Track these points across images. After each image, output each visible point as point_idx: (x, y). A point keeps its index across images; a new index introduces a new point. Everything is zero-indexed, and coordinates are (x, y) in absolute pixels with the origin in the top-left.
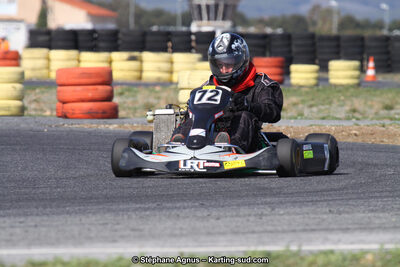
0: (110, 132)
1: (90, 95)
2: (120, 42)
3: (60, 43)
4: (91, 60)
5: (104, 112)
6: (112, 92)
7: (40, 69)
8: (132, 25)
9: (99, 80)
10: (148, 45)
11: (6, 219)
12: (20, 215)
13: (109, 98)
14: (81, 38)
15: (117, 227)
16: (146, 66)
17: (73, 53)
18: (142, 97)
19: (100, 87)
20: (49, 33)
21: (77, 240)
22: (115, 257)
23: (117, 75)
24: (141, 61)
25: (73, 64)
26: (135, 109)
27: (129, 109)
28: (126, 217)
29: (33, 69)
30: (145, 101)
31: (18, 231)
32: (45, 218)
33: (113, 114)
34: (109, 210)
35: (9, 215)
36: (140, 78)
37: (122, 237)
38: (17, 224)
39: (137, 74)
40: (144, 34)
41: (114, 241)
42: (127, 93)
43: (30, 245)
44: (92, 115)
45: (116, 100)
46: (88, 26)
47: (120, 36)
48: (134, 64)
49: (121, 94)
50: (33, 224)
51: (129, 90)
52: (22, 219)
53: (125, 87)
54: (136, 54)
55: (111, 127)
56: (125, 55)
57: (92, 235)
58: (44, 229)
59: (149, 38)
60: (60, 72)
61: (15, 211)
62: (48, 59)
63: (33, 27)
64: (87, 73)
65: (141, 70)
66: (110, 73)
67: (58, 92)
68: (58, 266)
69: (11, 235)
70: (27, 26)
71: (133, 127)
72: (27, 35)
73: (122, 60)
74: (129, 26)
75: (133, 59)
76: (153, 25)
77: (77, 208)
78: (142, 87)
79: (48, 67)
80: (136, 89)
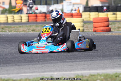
0: (109, 36)
1: (103, 25)
2: (110, 9)
3: (93, 10)
4: (102, 15)
5: (106, 30)
6: (109, 24)
7: (88, 18)
8: (113, 4)
9: (105, 21)
10: (118, 10)
11: (82, 62)
12: (86, 61)
13: (108, 26)
14: (99, 9)
15: (114, 64)
16: (118, 16)
17: (97, 13)
18: (117, 25)
19: (105, 23)
20: (89, 7)
21: (103, 68)
22: (115, 73)
23: (110, 19)
24: (116, 15)
25: (97, 16)
26: (115, 29)
27: (113, 28)
28: (116, 61)
29: (86, 18)
30: (118, 26)
31: (86, 66)
32: (93, 62)
33: (109, 30)
34: (111, 59)
35: (83, 61)
36: (116, 19)
37: (116, 67)
38: (85, 64)
39: (115, 18)
40: (117, 7)
41: (114, 68)
42: (113, 24)
43: (90, 70)
44: (103, 31)
45: (110, 26)
46: (100, 5)
47: (110, 7)
48: (114, 16)
49: (111, 24)
50: (89, 63)
51: (113, 23)
52: (87, 62)
53: (112, 22)
54: (115, 13)
55: (109, 34)
56: (112, 13)
57: (107, 66)
58: (93, 65)
59: (118, 8)
60: (94, 19)
61: (84, 60)
62: (90, 15)
63: (85, 6)
64: (102, 19)
65: (116, 17)
66: (108, 19)
67: (94, 25)
68: (99, 76)
69: (84, 67)
70: (83, 5)
71: (115, 34)
72: (84, 8)
73: (111, 15)
74: (111, 4)
75: (114, 14)
76: (119, 4)
77: (102, 58)
78: (117, 22)
79: (90, 17)
80: (115, 23)
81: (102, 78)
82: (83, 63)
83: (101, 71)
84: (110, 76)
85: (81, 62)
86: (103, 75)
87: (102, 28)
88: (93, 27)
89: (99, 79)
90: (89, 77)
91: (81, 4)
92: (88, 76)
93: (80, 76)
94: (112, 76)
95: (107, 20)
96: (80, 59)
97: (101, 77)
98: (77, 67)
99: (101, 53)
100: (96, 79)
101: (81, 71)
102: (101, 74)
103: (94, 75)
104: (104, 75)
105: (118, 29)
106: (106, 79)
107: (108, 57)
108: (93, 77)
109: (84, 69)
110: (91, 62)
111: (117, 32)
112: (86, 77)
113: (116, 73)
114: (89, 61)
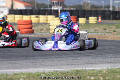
0: (32, 37)
1: (26, 27)
2: (33, 13)
3: (17, 13)
4: (26, 18)
5: (30, 32)
6: (32, 26)
7: (12, 20)
8: (36, 8)
9: (29, 23)
10: (40, 13)
11: (6, 62)
12: (10, 60)
13: (31, 28)
14: (23, 12)
15: (36, 63)
16: (40, 19)
17: (21, 16)
18: (40, 27)
19: (29, 25)
20: (14, 10)
21: (26, 67)
22: (37, 72)
23: (33, 22)
24: (39, 18)
25: (21, 19)
26: (38, 30)
27: (36, 30)
28: (38, 60)
29: (10, 20)
30: (41, 28)
31: (10, 65)
32: (17, 61)
33: (32, 32)
34: (34, 59)
35: (7, 60)
36: (39, 22)
37: (38, 66)
38: (10, 63)
39: (38, 21)
40: (40, 10)
41: (36, 67)
42: (35, 26)
43: (13, 69)
44: (27, 32)
45: (33, 28)
46: (24, 8)
47: (33, 11)
48: (37, 19)
49: (34, 26)
50: (14, 63)
51: (36, 25)
52: (11, 62)
53: (35, 25)
54: (38, 16)
55: (32, 36)
56: (35, 16)
57: (30, 66)
58: (17, 64)
59: (41, 11)
60: (18, 21)
61: (9, 59)
62: (14, 17)
63: (10, 9)
64: (26, 21)
65: (39, 20)
66: (32, 21)
67: (18, 26)
68: (22, 75)
69: (8, 66)
70: (8, 8)
71: (38, 36)
72: (9, 11)
73: (34, 17)
74: (35, 8)
75: (37, 17)
76: (41, 8)
77: (25, 58)
78: (40, 25)
79: (14, 20)
80: (38, 25)
81: (25, 76)
82: (7, 62)
83: (24, 70)
84: (32, 75)
85: (5, 62)
86: (26, 73)
87: (25, 30)
88: (17, 28)
89: (22, 78)
90: (13, 76)
91: (7, 7)
92: (12, 74)
93: (5, 75)
94: (34, 75)
95: (31, 23)
96: (5, 58)
97: (24, 76)
98: (2, 66)
99: (24, 53)
100: (19, 77)
101: (5, 69)
102: (24, 73)
103: (17, 74)
104: (27, 74)
105: (40, 31)
106: (29, 78)
107: (31, 57)
108: (17, 76)
109: (8, 68)
110: (15, 61)
111: (40, 33)
112: (10, 75)
114: (13, 60)
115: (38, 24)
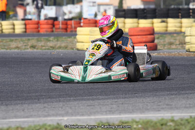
1: (144, 40)
2: (157, 14)
3: (130, 15)
4: (144, 23)
5: (150, 48)
6: (154, 38)
8: (162, 6)
9: (148, 33)
10: (170, 15)
11: (108, 100)
12: (115, 98)
13: (153, 41)
14: (138, 13)
15: (160, 104)
16: (169, 25)
17: (135, 20)
18: (168, 39)
19: (149, 36)
20: (124, 10)
21: (142, 111)
22: (160, 118)
23: (156, 30)
24: (167, 23)
26: (164, 45)
27: (162, 45)
30: (169, 41)
31: (114, 106)
32: (126, 100)
33: (155, 48)
34: (155, 95)
35: (110, 98)
36: (167, 30)
37: (163, 108)
38: (114, 103)
39: (165, 29)
40: (169, 10)
41: (159, 111)
42: (161, 38)
43: (120, 113)
45: (156, 41)
46: (142, 7)
47: (157, 11)
48: (164, 24)
49: (158, 38)
50: (121, 102)
51: (161, 36)
53: (159, 35)
54: (165, 19)
56: (160, 20)
57: (148, 108)
58: (126, 105)
59: (170, 12)
60: (130, 29)
61: (112, 96)
62: (124, 23)
63: (117, 8)
64: (143, 30)
65: (167, 27)
66: (153, 30)
68: (134, 123)
69: (111, 108)
70: (114, 7)
71: (164, 54)
72: (115, 12)
73: (158, 23)
74: (160, 6)
75: (163, 22)
76: (171, 5)
77: (141, 94)
78: (168, 35)
79: (124, 27)
80: (165, 35)
81: (140, 126)
82: (110, 101)
83: (137, 116)
84: (152, 124)
85: (106, 101)
86: (141, 121)
89: (135, 129)
91: (111, 5)
92: (116, 123)
94: (156, 123)
95: (152, 32)
96: (106, 95)
97: (137, 125)
98: (100, 108)
101: (106, 114)
102: (137, 120)
103: (127, 123)
104: (143, 122)
105: (169, 46)
106: (146, 129)
107: (150, 92)
109: (111, 112)
110: (123, 100)
111: (167, 51)
113: (162, 119)
114: (120, 98)
115: (166, 33)
